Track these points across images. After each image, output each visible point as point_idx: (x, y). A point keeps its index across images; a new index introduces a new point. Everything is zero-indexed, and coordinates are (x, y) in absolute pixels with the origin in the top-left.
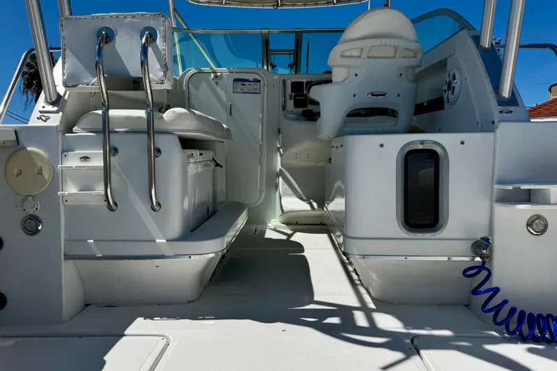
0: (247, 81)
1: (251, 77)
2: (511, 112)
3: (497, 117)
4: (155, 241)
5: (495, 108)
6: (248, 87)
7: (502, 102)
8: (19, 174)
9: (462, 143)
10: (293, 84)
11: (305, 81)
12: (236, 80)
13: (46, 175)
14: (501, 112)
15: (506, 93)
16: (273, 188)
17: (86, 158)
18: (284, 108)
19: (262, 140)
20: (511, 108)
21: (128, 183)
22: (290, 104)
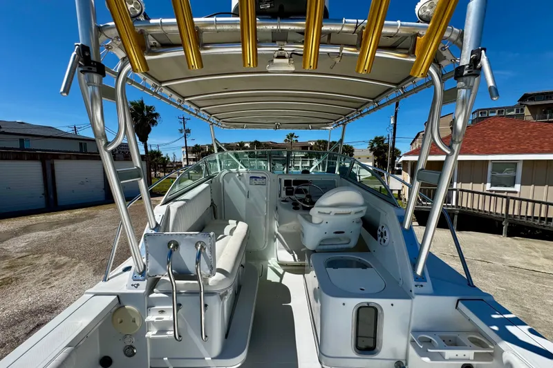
0: (258, 178)
1: (260, 176)
2: (422, 286)
3: (414, 289)
4: (204, 359)
5: (412, 283)
6: (258, 181)
7: (417, 278)
8: (121, 322)
9: (392, 305)
10: (285, 181)
11: (292, 179)
12: (251, 177)
13: (138, 323)
14: (416, 286)
15: (419, 272)
16: (273, 241)
17: (162, 312)
18: (280, 196)
19: (267, 212)
20: (421, 283)
21: (188, 324)
22: (284, 193)
